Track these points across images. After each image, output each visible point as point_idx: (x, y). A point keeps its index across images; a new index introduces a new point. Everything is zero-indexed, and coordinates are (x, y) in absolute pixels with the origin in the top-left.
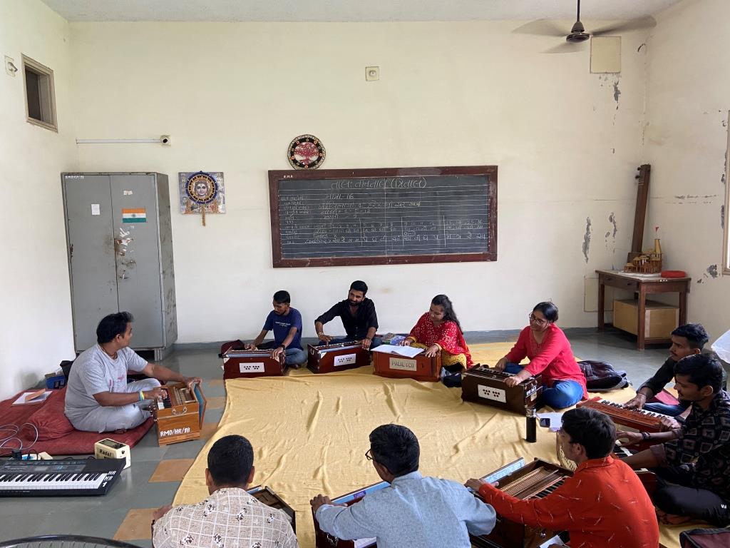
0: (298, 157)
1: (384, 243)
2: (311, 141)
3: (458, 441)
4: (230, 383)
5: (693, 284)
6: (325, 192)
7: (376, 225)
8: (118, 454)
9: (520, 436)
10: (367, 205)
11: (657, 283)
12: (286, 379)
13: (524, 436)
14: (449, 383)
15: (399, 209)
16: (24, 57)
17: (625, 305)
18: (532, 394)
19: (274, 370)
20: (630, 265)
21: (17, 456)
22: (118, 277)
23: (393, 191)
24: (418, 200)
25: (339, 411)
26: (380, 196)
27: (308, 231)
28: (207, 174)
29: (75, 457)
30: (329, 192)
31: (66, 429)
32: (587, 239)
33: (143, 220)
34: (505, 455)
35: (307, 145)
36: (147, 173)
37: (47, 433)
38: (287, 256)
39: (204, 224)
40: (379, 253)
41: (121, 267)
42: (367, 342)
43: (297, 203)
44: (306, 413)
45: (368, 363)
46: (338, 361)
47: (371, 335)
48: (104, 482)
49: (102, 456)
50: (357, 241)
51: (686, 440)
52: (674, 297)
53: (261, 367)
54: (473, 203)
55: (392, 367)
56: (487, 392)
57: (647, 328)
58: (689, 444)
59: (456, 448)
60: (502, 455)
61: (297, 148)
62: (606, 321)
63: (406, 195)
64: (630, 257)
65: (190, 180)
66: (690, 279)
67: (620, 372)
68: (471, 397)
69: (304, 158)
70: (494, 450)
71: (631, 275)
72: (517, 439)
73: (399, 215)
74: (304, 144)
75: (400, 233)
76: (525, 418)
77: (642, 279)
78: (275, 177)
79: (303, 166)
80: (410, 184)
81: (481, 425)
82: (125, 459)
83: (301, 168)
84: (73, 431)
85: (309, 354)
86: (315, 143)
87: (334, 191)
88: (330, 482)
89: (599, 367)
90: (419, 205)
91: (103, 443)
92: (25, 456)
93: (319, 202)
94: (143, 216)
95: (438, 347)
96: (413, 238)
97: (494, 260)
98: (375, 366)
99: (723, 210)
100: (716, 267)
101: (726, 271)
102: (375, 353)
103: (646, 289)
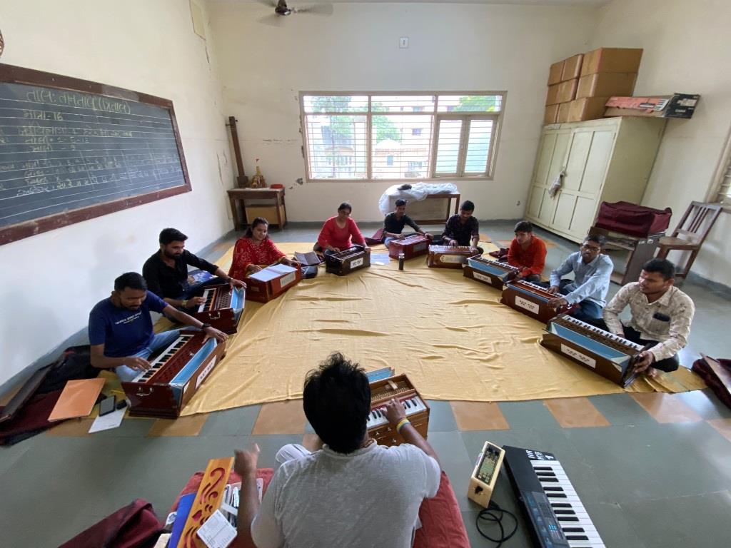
1: (115, 184)
5: (287, 190)
15: (116, 140)
23: (104, 114)
24: (129, 129)
27: (15, 174)
32: (220, 169)
40: (114, 197)
48: (547, 459)
50: (86, 183)
63: (117, 122)
66: (285, 188)
73: (118, 147)
80: (117, 107)
97: (191, 190)
98: (271, 292)
99: (302, 148)
100: (301, 179)
101: (309, 181)
102: (269, 282)
103: (278, 195)
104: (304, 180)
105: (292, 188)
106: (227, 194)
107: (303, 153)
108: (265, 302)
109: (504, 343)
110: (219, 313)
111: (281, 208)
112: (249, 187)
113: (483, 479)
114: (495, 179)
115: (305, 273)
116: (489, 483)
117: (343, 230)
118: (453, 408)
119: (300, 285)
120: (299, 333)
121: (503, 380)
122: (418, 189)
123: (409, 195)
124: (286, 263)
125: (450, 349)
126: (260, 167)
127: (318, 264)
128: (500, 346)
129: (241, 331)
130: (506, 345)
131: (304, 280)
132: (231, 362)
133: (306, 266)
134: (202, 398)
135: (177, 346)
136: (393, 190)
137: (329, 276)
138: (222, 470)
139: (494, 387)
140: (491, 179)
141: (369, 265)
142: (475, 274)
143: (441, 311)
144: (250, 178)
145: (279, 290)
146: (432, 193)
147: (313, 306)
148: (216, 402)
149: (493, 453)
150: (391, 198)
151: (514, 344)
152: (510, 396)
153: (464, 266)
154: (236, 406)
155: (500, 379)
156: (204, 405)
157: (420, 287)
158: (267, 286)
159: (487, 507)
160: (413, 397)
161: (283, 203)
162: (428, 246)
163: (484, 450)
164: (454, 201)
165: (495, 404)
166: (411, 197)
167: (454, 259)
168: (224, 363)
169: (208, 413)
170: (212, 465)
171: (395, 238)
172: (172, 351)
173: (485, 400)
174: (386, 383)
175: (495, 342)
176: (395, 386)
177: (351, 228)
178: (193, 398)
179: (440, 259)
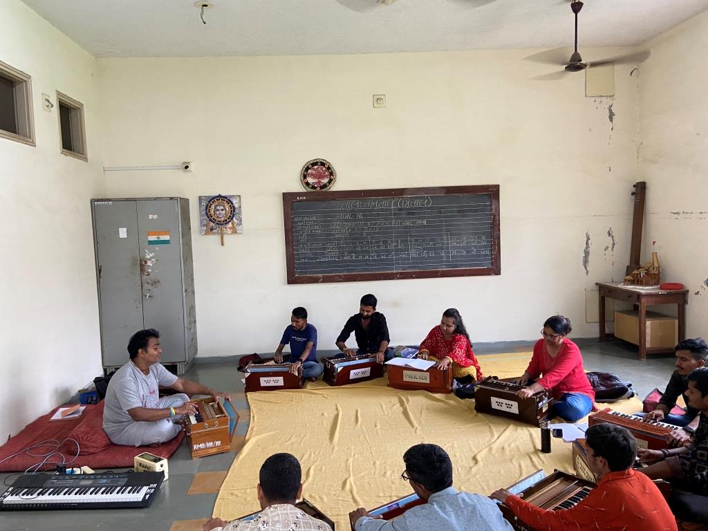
0: (310, 180)
1: (392, 260)
2: (323, 164)
3: (476, 452)
4: (251, 396)
5: (691, 296)
6: (335, 212)
7: (385, 242)
8: (157, 467)
9: (535, 447)
10: (375, 224)
11: (656, 295)
12: (305, 392)
13: (540, 447)
14: (461, 394)
15: (406, 227)
16: (59, 93)
17: (627, 317)
18: (544, 405)
19: (293, 383)
20: (629, 277)
21: (62, 470)
22: (143, 296)
23: (401, 209)
24: (425, 218)
25: (359, 423)
26: (387, 215)
27: (320, 249)
28: (225, 197)
29: (115, 471)
30: (339, 212)
31: (105, 443)
32: (587, 253)
33: (167, 242)
34: (523, 465)
35: (319, 169)
36: (171, 198)
37: (87, 448)
38: (301, 273)
39: (223, 244)
40: (388, 269)
41: (146, 286)
42: (381, 356)
43: (310, 223)
44: (328, 424)
45: (381, 376)
46: (353, 374)
47: (383, 349)
48: (146, 494)
49: (141, 469)
50: (367, 257)
51: (699, 452)
52: (673, 308)
53: (280, 381)
54: (477, 220)
55: (405, 379)
56: (499, 404)
57: (648, 338)
58: (702, 455)
59: (475, 458)
60: (520, 466)
61: (309, 171)
62: (607, 331)
63: (413, 214)
64: (629, 270)
65: (210, 203)
66: (688, 291)
67: (625, 383)
68: (484, 408)
69: (316, 181)
70: (511, 460)
71: (630, 287)
72: (532, 449)
73: (407, 232)
74: (316, 167)
75: (407, 250)
76: (540, 429)
77: (643, 292)
78: (289, 199)
79: (316, 188)
80: (417, 203)
81: (496, 436)
82: (163, 472)
83: (313, 190)
84: (111, 445)
85: (325, 367)
86: (327, 166)
87: (345, 211)
88: (358, 493)
89: (606, 378)
90: (425, 222)
91: (142, 457)
92: (68, 470)
93: (330, 221)
94: (167, 238)
95: (449, 360)
96: (419, 254)
97: (500, 274)
103: (645, 301)
105: (698, 292)
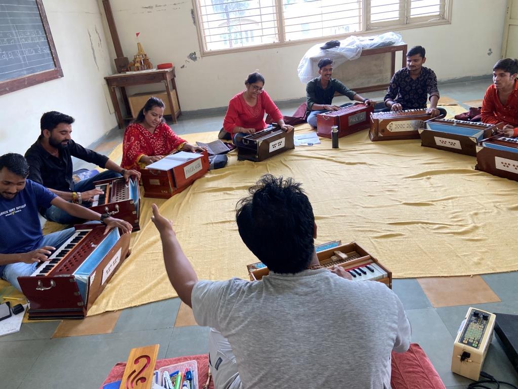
5: (177, 70)
32: (93, 49)
56: (274, 146)
64: (117, 62)
66: (174, 67)
97: (62, 76)
98: (174, 185)
99: (192, 12)
100: (195, 53)
101: (205, 54)
102: (171, 170)
103: (168, 77)
104: (198, 55)
105: (183, 66)
106: (104, 82)
107: (194, 18)
108: (168, 197)
109: (485, 213)
110: (117, 206)
111: (172, 93)
112: (130, 70)
113: (469, 344)
114: (452, 22)
115: (212, 163)
116: (477, 347)
117: (254, 108)
118: (423, 286)
119: (208, 176)
120: (214, 225)
121: (486, 252)
122: (348, 45)
123: (337, 54)
124: (188, 149)
125: (412, 225)
126: (142, 44)
127: (226, 152)
128: (480, 216)
129: (145, 229)
130: (488, 215)
131: (212, 171)
132: (138, 259)
133: (212, 155)
134: (111, 297)
135: (74, 241)
136: (316, 51)
137: (243, 164)
138: (147, 357)
139: (476, 259)
140: (448, 22)
141: (293, 148)
142: (438, 140)
143: (395, 187)
144: (131, 60)
145: (184, 183)
146: (368, 48)
147: (227, 197)
148: (128, 299)
149: (479, 317)
150: (313, 60)
151: (499, 213)
152: (498, 267)
153: (420, 131)
154: (151, 301)
155: (483, 250)
156: (114, 303)
157: (364, 163)
158: (169, 175)
159: (477, 380)
160: (369, 264)
161: (174, 87)
162: (368, 116)
163: (467, 315)
164: (399, 55)
165: (478, 277)
166: (340, 56)
167: (406, 126)
168: (131, 261)
169: (119, 310)
170: (134, 353)
171: (325, 110)
172: (69, 246)
173: (463, 274)
174: (332, 253)
175: (472, 213)
176: (344, 256)
177: (265, 104)
178: (99, 297)
179: (388, 127)
